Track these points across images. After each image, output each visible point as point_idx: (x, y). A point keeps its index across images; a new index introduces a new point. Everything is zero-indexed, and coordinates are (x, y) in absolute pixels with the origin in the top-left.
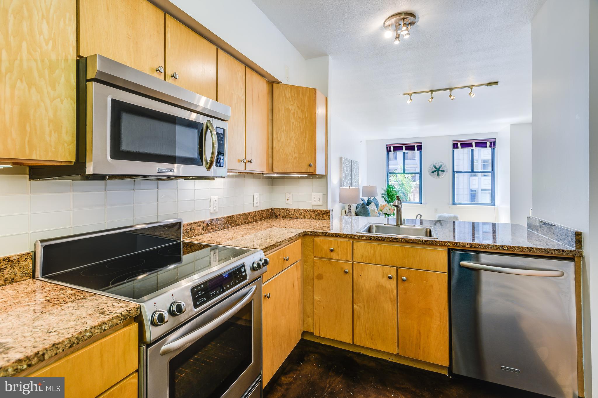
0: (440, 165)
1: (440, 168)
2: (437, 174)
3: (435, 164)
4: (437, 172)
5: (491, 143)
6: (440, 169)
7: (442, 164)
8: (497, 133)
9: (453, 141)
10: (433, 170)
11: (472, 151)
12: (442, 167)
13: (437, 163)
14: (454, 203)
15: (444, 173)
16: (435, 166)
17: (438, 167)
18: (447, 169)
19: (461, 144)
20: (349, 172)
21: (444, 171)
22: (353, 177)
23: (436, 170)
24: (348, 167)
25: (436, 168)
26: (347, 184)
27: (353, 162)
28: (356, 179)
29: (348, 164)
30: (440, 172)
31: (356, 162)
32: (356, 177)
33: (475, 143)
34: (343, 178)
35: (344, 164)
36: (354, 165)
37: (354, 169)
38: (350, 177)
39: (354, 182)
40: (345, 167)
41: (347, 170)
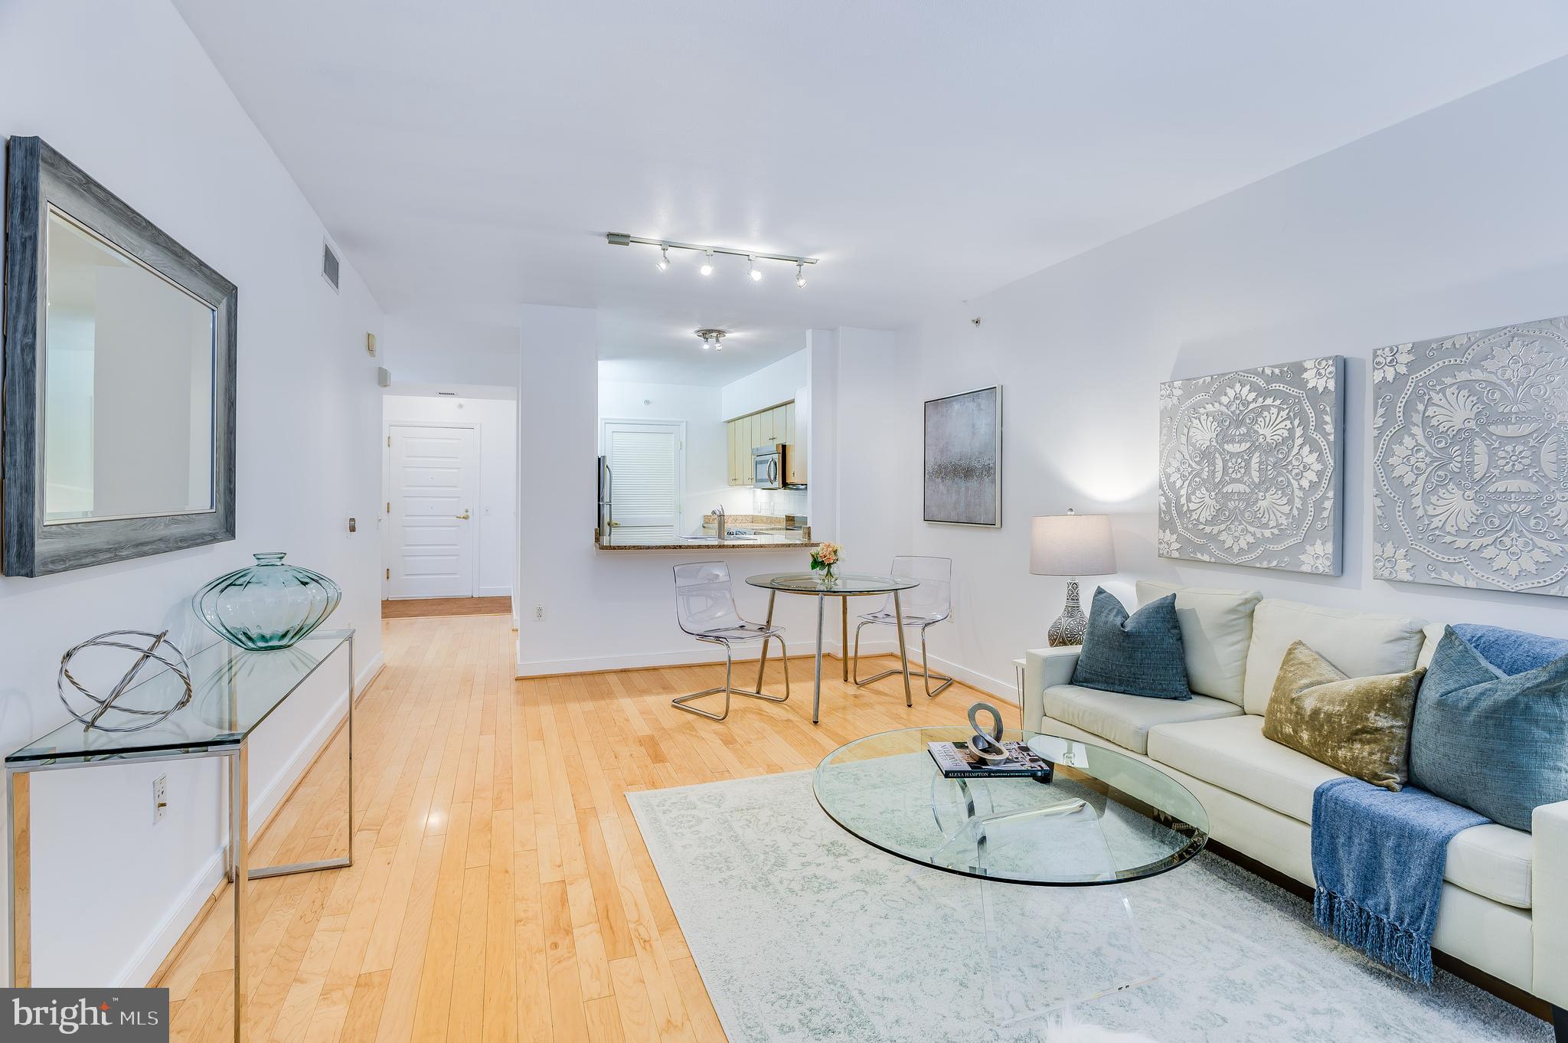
20: (1291, 437)
22: (1399, 458)
24: (1266, 414)
26: (1249, 505)
27: (1405, 358)
28: (1547, 467)
29: (1251, 397)
31: (1532, 331)
32: (1546, 457)
34: (1168, 476)
35: (1188, 409)
36: (1419, 375)
37: (1430, 403)
38: (1316, 467)
39: (1426, 494)
40: (1210, 419)
41: (1244, 430)
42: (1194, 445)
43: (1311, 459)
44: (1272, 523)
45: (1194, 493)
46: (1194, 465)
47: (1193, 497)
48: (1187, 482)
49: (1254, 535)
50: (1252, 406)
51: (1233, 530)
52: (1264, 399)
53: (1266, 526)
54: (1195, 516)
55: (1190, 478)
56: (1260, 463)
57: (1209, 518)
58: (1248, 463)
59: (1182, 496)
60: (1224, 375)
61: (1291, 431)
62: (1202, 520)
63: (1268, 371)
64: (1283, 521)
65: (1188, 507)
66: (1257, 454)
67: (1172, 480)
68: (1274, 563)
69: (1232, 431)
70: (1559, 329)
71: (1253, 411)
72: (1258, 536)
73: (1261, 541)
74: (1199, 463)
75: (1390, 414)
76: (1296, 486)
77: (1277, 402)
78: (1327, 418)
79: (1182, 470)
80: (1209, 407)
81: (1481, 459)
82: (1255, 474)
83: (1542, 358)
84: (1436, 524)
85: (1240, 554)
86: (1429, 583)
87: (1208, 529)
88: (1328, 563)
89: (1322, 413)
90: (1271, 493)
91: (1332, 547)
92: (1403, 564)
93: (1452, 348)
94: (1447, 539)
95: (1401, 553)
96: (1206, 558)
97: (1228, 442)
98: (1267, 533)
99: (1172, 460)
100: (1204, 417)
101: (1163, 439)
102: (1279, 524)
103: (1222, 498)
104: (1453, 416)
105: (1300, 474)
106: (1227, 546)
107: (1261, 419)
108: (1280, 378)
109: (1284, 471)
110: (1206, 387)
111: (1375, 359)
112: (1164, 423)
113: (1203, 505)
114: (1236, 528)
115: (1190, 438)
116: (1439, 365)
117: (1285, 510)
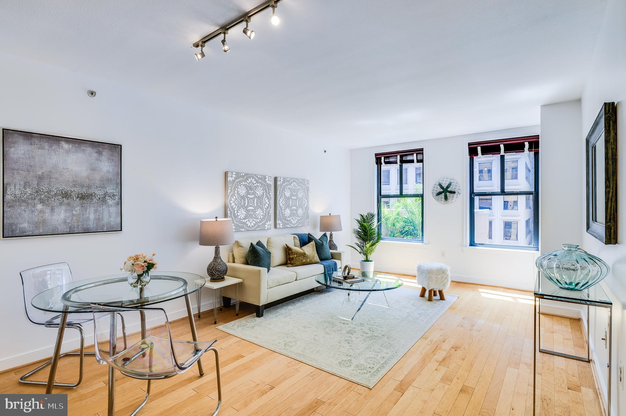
0: (448, 183)
1: (448, 187)
2: (443, 197)
3: (441, 182)
4: (443, 194)
5: (530, 143)
6: (449, 189)
7: (452, 181)
9: (470, 144)
10: (438, 191)
11: (502, 157)
12: (451, 186)
13: (445, 179)
14: (472, 244)
15: (455, 195)
16: (440, 185)
17: (445, 186)
18: (459, 189)
19: (482, 148)
20: (263, 195)
21: (454, 192)
22: (281, 202)
23: (442, 190)
24: (258, 188)
25: (442, 187)
26: (254, 213)
27: (282, 180)
28: (297, 205)
29: (255, 182)
30: (448, 194)
31: (296, 180)
32: (297, 203)
33: (504, 145)
34: (231, 204)
35: (237, 182)
36: (284, 185)
37: (285, 191)
38: (268, 203)
39: (284, 209)
40: (244, 187)
41: (253, 191)
42: (239, 194)
43: (267, 201)
44: (259, 218)
45: (239, 210)
46: (239, 200)
47: (239, 211)
49: (255, 221)
50: (255, 185)
52: (258, 184)
53: (258, 219)
54: (239, 217)
55: (238, 205)
56: (257, 201)
57: (244, 217)
58: (254, 201)
59: (235, 211)
60: (248, 174)
61: (263, 193)
62: (242, 218)
63: (259, 176)
64: (261, 217)
65: (237, 214)
66: (256, 199)
67: (232, 205)
68: (260, 228)
69: (250, 191)
70: (299, 181)
71: (255, 186)
72: (256, 221)
73: (257, 223)
74: (241, 200)
75: (280, 192)
76: (264, 208)
77: (260, 185)
78: (270, 191)
79: (235, 202)
80: (244, 183)
81: (291, 203)
82: (255, 204)
83: (297, 185)
84: (285, 215)
85: (252, 227)
86: (285, 228)
87: (243, 221)
88: (270, 226)
89: (269, 190)
90: (259, 209)
91: (272, 222)
92: (281, 224)
93: (288, 181)
94: (287, 218)
95: (281, 222)
96: (243, 230)
97: (249, 194)
98: (258, 220)
99: (232, 198)
100: (242, 186)
101: (229, 191)
102: (261, 218)
103: (247, 211)
104: (288, 194)
105: (265, 205)
106: (248, 225)
107: (257, 189)
108: (261, 179)
109: (261, 203)
110: (243, 176)
111: (278, 179)
112: (229, 186)
113: (242, 214)
114: (251, 220)
115: (238, 192)
116: (286, 183)
117: (262, 214)
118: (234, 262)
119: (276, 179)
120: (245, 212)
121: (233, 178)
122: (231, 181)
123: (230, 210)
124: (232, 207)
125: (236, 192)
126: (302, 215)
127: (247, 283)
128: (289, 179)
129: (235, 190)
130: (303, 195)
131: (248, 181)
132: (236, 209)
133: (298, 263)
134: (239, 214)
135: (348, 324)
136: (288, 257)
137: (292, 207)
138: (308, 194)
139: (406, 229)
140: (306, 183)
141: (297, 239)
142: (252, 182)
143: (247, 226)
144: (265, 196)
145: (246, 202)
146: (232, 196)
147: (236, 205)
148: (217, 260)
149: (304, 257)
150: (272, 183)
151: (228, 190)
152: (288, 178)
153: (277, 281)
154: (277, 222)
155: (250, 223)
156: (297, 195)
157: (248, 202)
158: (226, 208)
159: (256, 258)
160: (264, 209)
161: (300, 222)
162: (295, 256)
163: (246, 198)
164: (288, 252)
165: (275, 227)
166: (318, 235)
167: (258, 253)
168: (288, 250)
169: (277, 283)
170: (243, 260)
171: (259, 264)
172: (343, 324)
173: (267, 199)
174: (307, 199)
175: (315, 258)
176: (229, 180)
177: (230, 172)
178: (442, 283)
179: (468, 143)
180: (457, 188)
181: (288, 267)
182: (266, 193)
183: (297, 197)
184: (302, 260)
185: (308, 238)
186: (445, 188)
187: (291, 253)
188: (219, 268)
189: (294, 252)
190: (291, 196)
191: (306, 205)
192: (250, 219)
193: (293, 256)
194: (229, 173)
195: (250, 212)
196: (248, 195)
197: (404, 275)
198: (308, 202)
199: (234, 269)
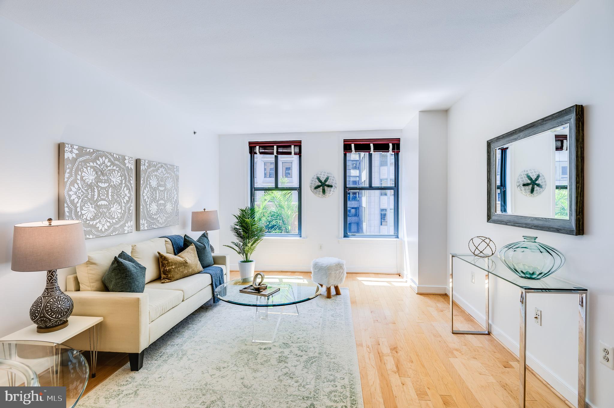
0: (325, 177)
1: (326, 181)
2: (321, 190)
3: (318, 176)
4: (321, 187)
5: (393, 145)
6: (327, 183)
7: (329, 175)
8: (401, 131)
9: (345, 141)
10: (317, 185)
11: (370, 156)
12: (329, 180)
13: (323, 173)
14: (346, 235)
15: (332, 189)
16: (319, 179)
17: (323, 180)
18: (335, 183)
19: (355, 145)
20: (121, 183)
21: (331, 186)
22: (145, 193)
23: (320, 184)
24: (114, 173)
25: (320, 181)
26: (108, 210)
27: (147, 164)
28: (166, 198)
29: (109, 164)
30: (326, 187)
31: (164, 165)
32: (166, 196)
33: (374, 145)
34: (70, 196)
35: (81, 162)
36: (149, 170)
37: (150, 179)
38: (128, 195)
39: (150, 204)
40: (92, 170)
41: (106, 178)
42: (84, 181)
43: (127, 192)
44: (116, 217)
45: (84, 206)
46: (84, 191)
47: (84, 208)
48: (81, 199)
49: (109, 222)
50: (109, 168)
51: (102, 221)
52: (113, 167)
53: (114, 218)
54: (85, 217)
55: (82, 198)
56: (112, 192)
57: (92, 217)
58: (108, 192)
59: (78, 207)
60: (98, 151)
61: (122, 181)
62: (88, 218)
63: (115, 156)
64: (119, 215)
65: (81, 213)
66: (111, 189)
67: (72, 198)
68: (117, 232)
69: (101, 177)
70: (167, 166)
71: (109, 170)
72: (111, 222)
73: (112, 225)
74: (87, 190)
75: (144, 180)
76: (123, 202)
77: (117, 169)
78: (131, 178)
79: (78, 193)
80: (91, 164)
81: (158, 195)
82: (110, 197)
83: (165, 173)
84: (151, 212)
85: (105, 232)
86: (150, 229)
87: (91, 223)
88: (131, 228)
89: (130, 176)
90: (115, 205)
91: (133, 223)
92: (146, 225)
93: (154, 165)
94: (153, 216)
95: (145, 221)
96: (91, 237)
97: (100, 182)
98: (114, 221)
99: (72, 188)
100: (89, 168)
101: (67, 175)
102: (118, 217)
103: (98, 207)
104: (154, 183)
105: (124, 197)
106: (99, 229)
107: (112, 174)
108: (118, 160)
109: (119, 196)
110: (90, 154)
111: (142, 163)
112: (68, 166)
113: (89, 211)
114: (103, 221)
115: (82, 177)
116: (152, 169)
117: (120, 211)
118: (78, 289)
119: (138, 162)
120: (94, 210)
121: (74, 155)
122: (71, 158)
123: (68, 207)
124: (72, 202)
125: (79, 177)
126: (171, 211)
127: (111, 321)
128: (155, 164)
129: (76, 174)
130: (172, 185)
131: (98, 162)
132: (78, 205)
133: (177, 276)
134: (83, 212)
135: (270, 348)
136: (162, 270)
137: (159, 200)
138: (177, 184)
139: (274, 223)
140: (175, 170)
141: (169, 244)
142: (104, 163)
143: (98, 231)
144: (124, 185)
145: (96, 194)
146: (72, 184)
147: (79, 198)
148: (53, 293)
149: (185, 268)
150: (133, 167)
151: (64, 173)
152: (154, 162)
153: (162, 308)
154: (141, 222)
155: (102, 225)
156: (165, 186)
157: (99, 194)
158: (60, 203)
159: (125, 279)
160: (123, 204)
161: (168, 220)
162: (173, 267)
163: (95, 188)
164: (162, 262)
165: (138, 228)
166: (195, 236)
167: (128, 271)
168: (161, 261)
169: (161, 311)
170: (97, 284)
171: (131, 288)
172: (265, 349)
173: (127, 190)
174: (176, 191)
175: (198, 266)
176: (66, 157)
177: (68, 144)
178: (339, 278)
179: (344, 140)
180: (334, 182)
181: (162, 283)
182: (125, 181)
183: (165, 187)
184: (182, 272)
185: (184, 241)
186: (323, 182)
187: (167, 263)
188: (59, 306)
189: (172, 262)
190: (158, 187)
191: (175, 198)
192: (102, 219)
193: (171, 267)
194: (67, 146)
195: (102, 208)
196: (99, 184)
197: (282, 272)
198: (177, 194)
199: (84, 302)
